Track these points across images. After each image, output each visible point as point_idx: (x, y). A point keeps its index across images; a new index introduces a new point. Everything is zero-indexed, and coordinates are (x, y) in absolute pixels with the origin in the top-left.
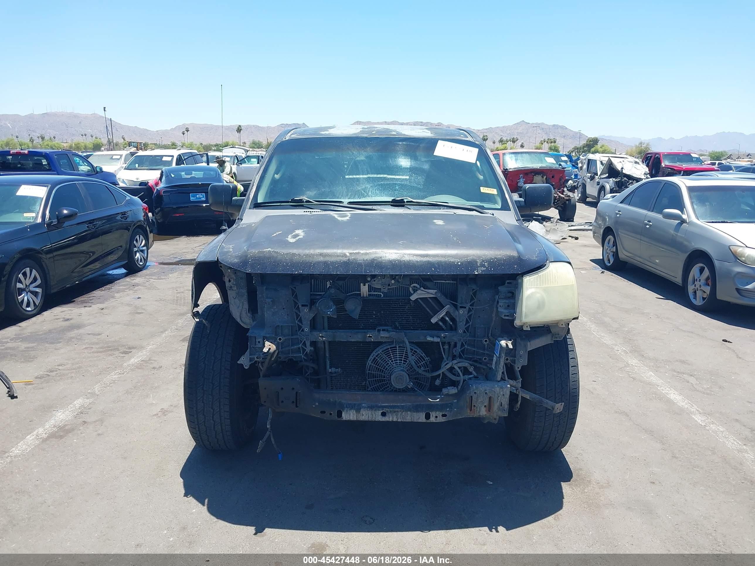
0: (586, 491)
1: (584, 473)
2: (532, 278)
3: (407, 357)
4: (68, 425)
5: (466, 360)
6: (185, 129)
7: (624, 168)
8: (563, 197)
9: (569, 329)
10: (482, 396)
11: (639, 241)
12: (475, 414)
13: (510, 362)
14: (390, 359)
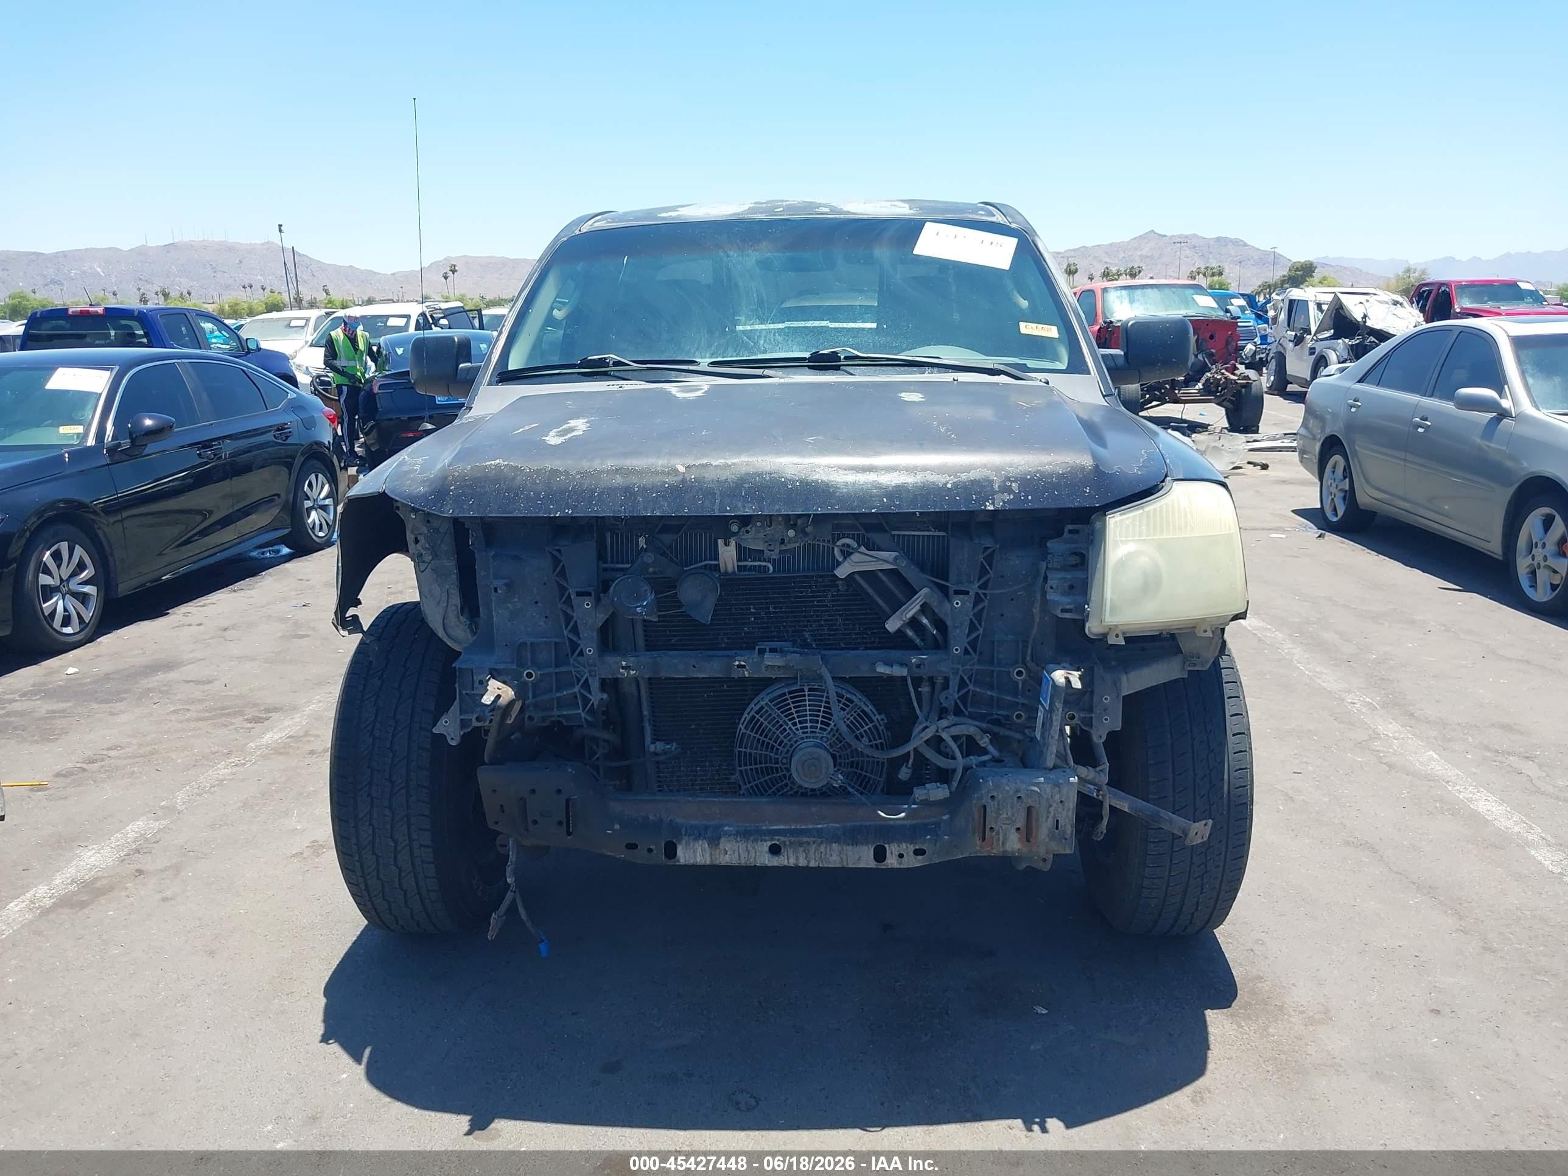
0: (1271, 1030)
1: (1267, 988)
2: (1128, 518)
3: (828, 713)
4: (104, 877)
5: (971, 718)
6: (449, 269)
7: (1369, 315)
8: (1235, 380)
9: (1224, 643)
10: (1009, 806)
11: (1402, 463)
12: (992, 849)
13: (1079, 722)
14: (790, 720)
